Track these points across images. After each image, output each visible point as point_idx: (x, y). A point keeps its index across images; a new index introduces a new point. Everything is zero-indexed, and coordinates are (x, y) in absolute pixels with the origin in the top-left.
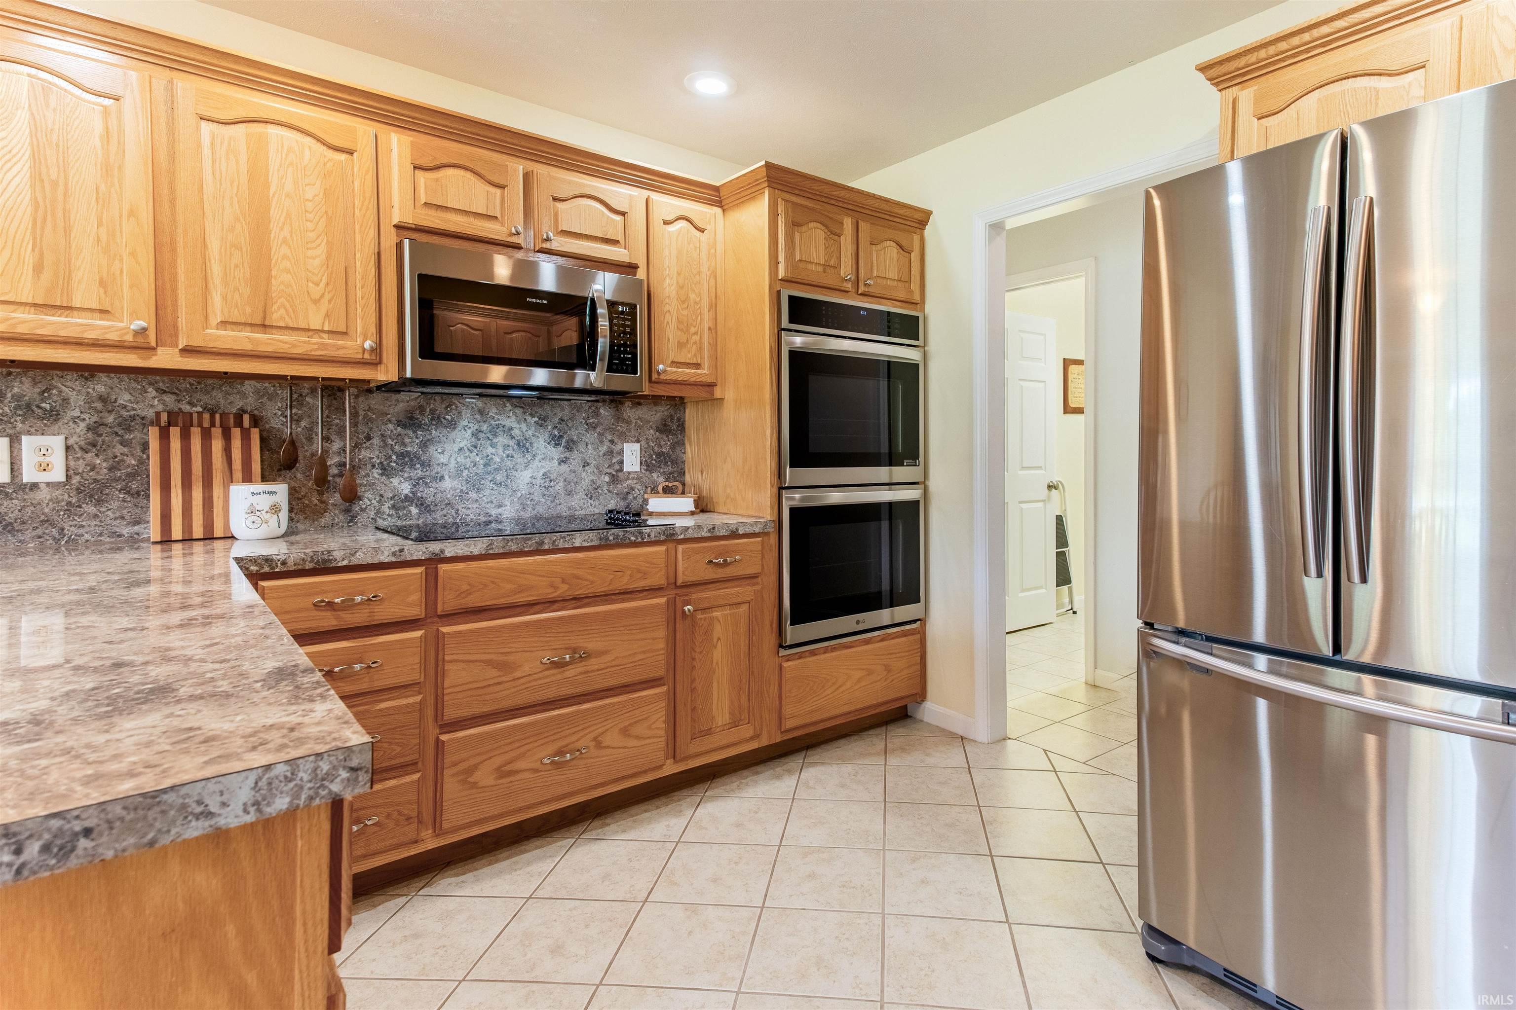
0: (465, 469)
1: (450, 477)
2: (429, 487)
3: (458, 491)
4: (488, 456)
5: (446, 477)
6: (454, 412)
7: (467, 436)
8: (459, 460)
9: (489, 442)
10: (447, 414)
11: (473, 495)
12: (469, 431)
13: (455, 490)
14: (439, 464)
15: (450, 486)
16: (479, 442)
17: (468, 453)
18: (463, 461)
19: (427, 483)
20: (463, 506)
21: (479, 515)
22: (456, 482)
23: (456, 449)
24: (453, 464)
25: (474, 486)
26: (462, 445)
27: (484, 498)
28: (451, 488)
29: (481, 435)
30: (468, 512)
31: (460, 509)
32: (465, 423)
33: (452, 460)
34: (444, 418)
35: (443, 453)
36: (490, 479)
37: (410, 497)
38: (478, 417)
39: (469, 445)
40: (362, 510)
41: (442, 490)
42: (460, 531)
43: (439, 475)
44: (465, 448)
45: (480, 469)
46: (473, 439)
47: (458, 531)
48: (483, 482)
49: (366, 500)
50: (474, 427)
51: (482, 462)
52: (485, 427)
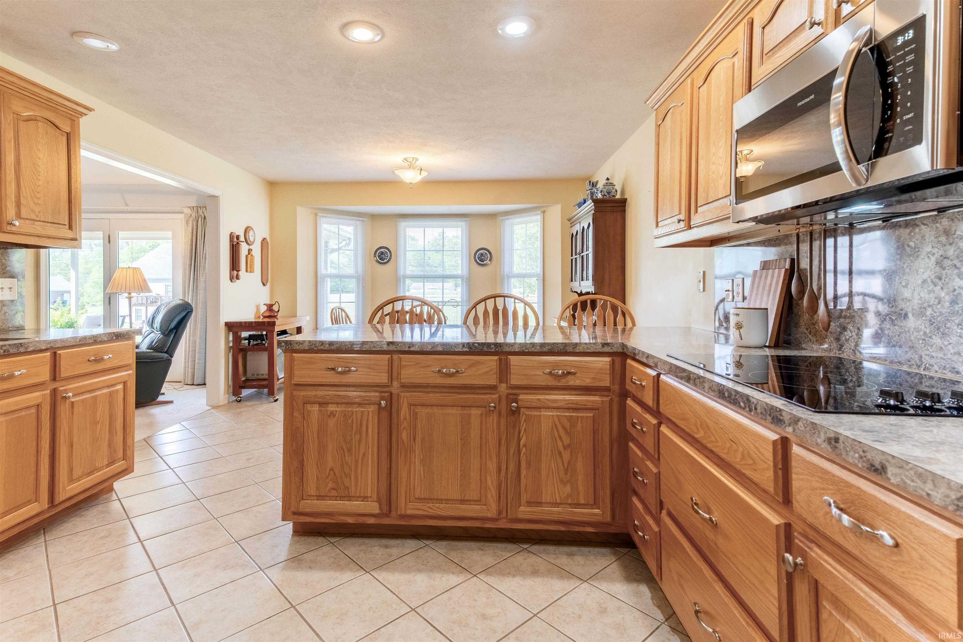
0: (929, 306)
1: (913, 315)
2: (895, 325)
3: (922, 333)
4: (955, 290)
5: (910, 315)
6: (918, 236)
7: (930, 264)
8: (922, 295)
9: (956, 271)
10: (911, 240)
11: (937, 340)
12: (933, 259)
13: (918, 332)
14: (903, 300)
15: (913, 326)
16: (944, 272)
17: (931, 287)
18: (927, 296)
19: (892, 320)
20: (927, 353)
21: (944, 368)
22: (919, 322)
23: (919, 282)
24: (916, 301)
25: (938, 329)
26: (925, 276)
27: (950, 347)
28: (915, 329)
29: (947, 263)
30: (932, 361)
31: (924, 356)
32: (929, 249)
33: (916, 294)
34: (908, 246)
35: (906, 286)
36: (957, 321)
37: (879, 334)
38: (943, 239)
39: (933, 277)
40: (847, 340)
41: (906, 329)
42: (924, 384)
43: (903, 312)
44: (929, 280)
45: (945, 307)
46: (938, 269)
47: (921, 383)
48: (949, 325)
49: (849, 332)
50: (939, 252)
51: (947, 298)
52: (951, 252)
